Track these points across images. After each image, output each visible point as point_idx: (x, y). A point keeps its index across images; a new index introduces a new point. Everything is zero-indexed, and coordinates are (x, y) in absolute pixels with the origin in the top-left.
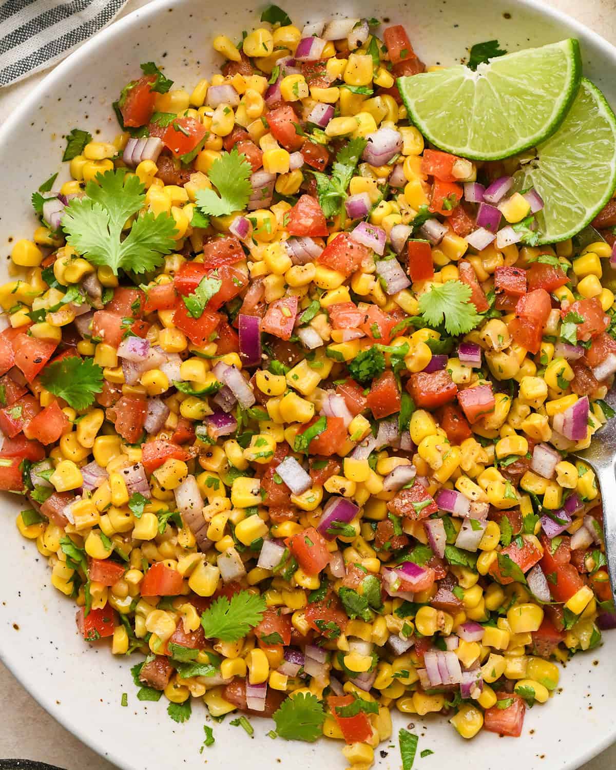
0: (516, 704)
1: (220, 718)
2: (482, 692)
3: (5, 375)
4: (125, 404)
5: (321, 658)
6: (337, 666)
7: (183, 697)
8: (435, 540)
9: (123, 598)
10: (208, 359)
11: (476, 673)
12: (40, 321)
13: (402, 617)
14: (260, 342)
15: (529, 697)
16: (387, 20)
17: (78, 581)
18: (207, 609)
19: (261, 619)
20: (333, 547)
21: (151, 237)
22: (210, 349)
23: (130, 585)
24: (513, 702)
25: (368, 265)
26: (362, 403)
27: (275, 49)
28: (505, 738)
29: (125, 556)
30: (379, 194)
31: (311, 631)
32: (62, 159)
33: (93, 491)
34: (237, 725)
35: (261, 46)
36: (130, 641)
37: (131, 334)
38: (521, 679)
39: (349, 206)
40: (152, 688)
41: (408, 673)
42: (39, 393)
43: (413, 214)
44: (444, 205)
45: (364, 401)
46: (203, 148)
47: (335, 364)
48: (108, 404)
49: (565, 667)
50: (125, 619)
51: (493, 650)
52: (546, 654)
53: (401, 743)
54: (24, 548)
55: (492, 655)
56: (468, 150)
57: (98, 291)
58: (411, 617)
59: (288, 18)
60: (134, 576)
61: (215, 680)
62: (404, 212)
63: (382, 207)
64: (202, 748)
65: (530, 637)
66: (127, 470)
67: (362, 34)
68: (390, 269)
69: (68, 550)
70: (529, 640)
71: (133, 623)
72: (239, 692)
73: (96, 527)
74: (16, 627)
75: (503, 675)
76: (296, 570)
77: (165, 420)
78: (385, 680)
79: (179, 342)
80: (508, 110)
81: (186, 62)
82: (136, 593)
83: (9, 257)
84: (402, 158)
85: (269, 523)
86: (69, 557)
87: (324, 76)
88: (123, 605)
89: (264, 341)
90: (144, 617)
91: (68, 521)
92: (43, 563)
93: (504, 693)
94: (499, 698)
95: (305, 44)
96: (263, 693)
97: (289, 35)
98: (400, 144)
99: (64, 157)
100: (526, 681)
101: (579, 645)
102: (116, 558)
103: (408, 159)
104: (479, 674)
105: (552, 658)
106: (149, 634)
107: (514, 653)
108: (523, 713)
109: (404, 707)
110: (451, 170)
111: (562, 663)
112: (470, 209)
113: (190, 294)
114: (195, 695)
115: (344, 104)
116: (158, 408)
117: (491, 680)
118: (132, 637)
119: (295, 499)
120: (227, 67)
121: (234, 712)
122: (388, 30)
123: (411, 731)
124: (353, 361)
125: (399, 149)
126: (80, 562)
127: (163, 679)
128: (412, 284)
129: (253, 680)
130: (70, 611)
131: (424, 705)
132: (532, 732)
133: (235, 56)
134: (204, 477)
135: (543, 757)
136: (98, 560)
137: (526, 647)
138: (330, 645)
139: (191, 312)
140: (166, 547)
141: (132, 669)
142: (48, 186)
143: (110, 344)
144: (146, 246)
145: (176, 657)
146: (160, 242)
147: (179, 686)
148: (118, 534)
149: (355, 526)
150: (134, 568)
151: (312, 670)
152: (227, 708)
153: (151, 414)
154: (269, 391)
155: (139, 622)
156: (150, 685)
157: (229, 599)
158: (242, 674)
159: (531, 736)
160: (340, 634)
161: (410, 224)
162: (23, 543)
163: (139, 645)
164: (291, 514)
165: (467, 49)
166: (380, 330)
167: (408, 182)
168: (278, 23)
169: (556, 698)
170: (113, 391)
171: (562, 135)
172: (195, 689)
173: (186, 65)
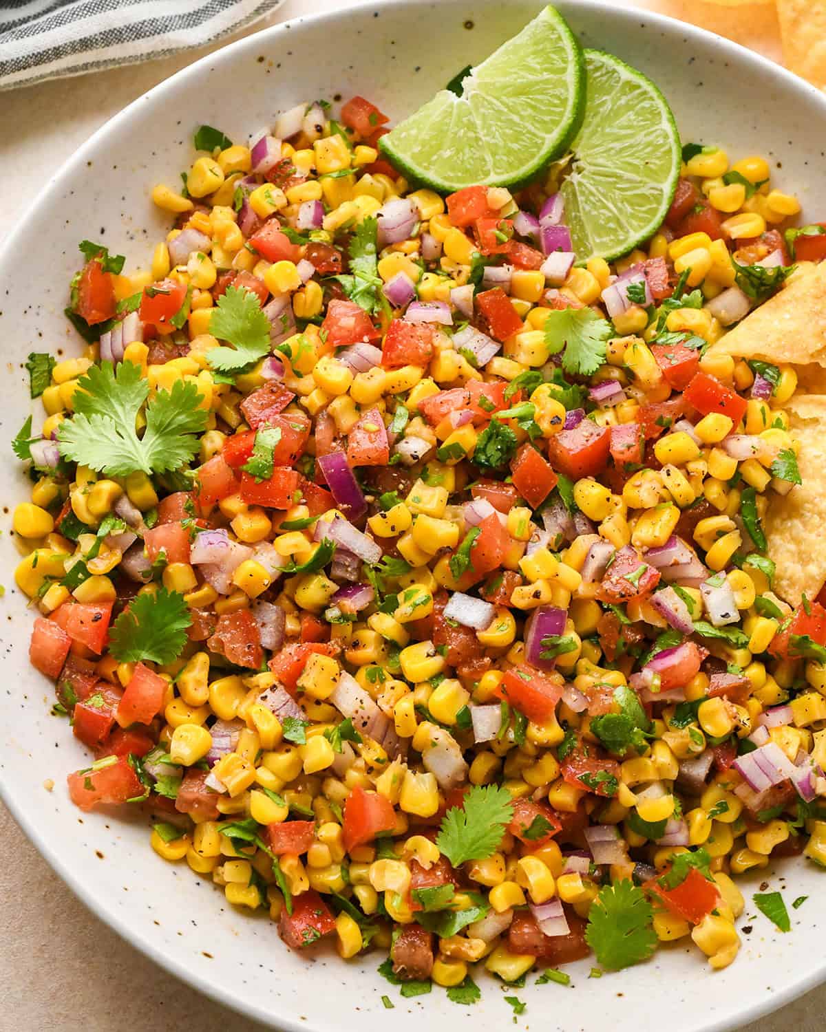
1: (519, 982)
3: (63, 669)
4: (227, 623)
5: (608, 834)
6: (635, 840)
7: (460, 972)
8: (674, 613)
9: (328, 869)
10: (302, 527)
11: (807, 762)
12: (82, 581)
13: (683, 726)
14: (356, 482)
16: (338, 98)
17: (262, 880)
18: (440, 833)
19: (512, 811)
20: (557, 678)
21: (173, 419)
22: (301, 513)
23: (328, 843)
25: (443, 342)
26: (510, 493)
27: (226, 177)
29: (306, 809)
30: (417, 269)
31: (581, 802)
32: (29, 395)
34: (546, 981)
35: (209, 173)
36: (361, 928)
37: (198, 531)
39: (389, 293)
40: (415, 980)
41: (726, 803)
42: (115, 673)
43: (467, 269)
44: (498, 239)
45: (511, 491)
46: (191, 311)
47: (455, 466)
48: (206, 633)
50: (342, 899)
51: (812, 727)
53: (761, 909)
54: (175, 873)
55: (815, 734)
56: (494, 178)
57: (137, 514)
58: (694, 723)
59: (226, 138)
60: (329, 831)
61: (493, 926)
62: (455, 274)
63: (427, 278)
64: (515, 1018)
66: (263, 695)
67: (316, 117)
68: (469, 337)
69: (232, 832)
71: (355, 901)
73: (255, 785)
74: (207, 955)
76: (525, 726)
77: (284, 625)
78: (702, 827)
79: (261, 523)
80: (518, 113)
81: (130, 234)
82: (343, 855)
83: (12, 533)
84: (425, 224)
85: (468, 685)
86: (235, 842)
87: (295, 173)
88: (332, 879)
89: (361, 479)
90: (366, 882)
91: (217, 794)
95: (259, 152)
96: (558, 910)
97: (235, 155)
98: (416, 211)
99: (32, 392)
102: (293, 815)
103: (432, 222)
104: (812, 761)
106: (381, 896)
109: (742, 862)
110: (486, 203)
112: (531, 241)
113: (249, 459)
114: (473, 957)
115: (331, 197)
116: (270, 612)
118: (361, 918)
119: (483, 636)
120: (180, 220)
121: (535, 967)
122: (344, 109)
123: (767, 892)
124: (477, 451)
125: (415, 218)
126: (255, 840)
128: (502, 344)
129: (538, 897)
130: (269, 933)
131: (765, 842)
133: (186, 204)
134: (362, 673)
136: (276, 825)
139: (260, 477)
140: (354, 776)
141: (379, 970)
142: (27, 430)
143: (179, 561)
144: (172, 433)
145: (428, 908)
146: (188, 420)
148: (287, 785)
149: (570, 636)
150: (325, 823)
151: (604, 857)
152: (520, 964)
153: (264, 625)
154: (393, 529)
155: (361, 894)
156: (410, 977)
157: (461, 806)
158: (521, 900)
160: (617, 784)
161: (469, 282)
162: (168, 869)
164: (487, 660)
166: (490, 398)
167: (443, 244)
168: (218, 148)
170: (205, 614)
171: (591, 121)
172: (471, 947)
173: (132, 238)
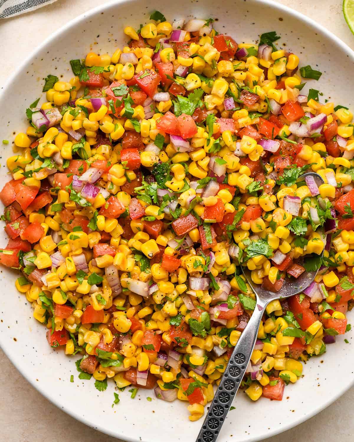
0: (280, 383)
1: (122, 389)
2: (262, 376)
3: (10, 205)
5: (177, 357)
6: (186, 362)
7: (103, 378)
9: (72, 325)
11: (259, 366)
12: (29, 177)
13: (221, 337)
15: (286, 379)
16: (217, 20)
17: (48, 316)
23: (76, 318)
24: (278, 382)
27: (158, 34)
28: (274, 401)
29: (73, 302)
31: (173, 343)
32: (42, 90)
33: (57, 268)
35: (151, 33)
36: (75, 348)
38: (283, 370)
40: (87, 373)
41: (223, 366)
42: (29, 215)
49: (305, 363)
50: (72, 336)
51: (268, 354)
52: (296, 357)
54: (19, 297)
55: (268, 357)
57: (61, 161)
58: (225, 337)
59: (164, 18)
60: (78, 313)
61: (121, 368)
64: (113, 405)
65: (288, 348)
69: (43, 299)
70: (287, 349)
71: (77, 338)
72: (133, 375)
73: (58, 287)
74: (15, 340)
75: (273, 368)
78: (211, 370)
81: (109, 40)
82: (79, 322)
83: (13, 143)
86: (43, 303)
88: (72, 328)
90: (83, 335)
91: (43, 284)
92: (29, 305)
93: (273, 377)
94: (271, 380)
96: (145, 376)
97: (165, 27)
99: (44, 90)
100: (285, 371)
101: (314, 352)
102: (69, 304)
104: (261, 367)
105: (299, 359)
106: (86, 344)
107: (279, 356)
108: (283, 387)
111: (304, 361)
114: (109, 376)
117: (267, 370)
118: (76, 345)
120: (131, 43)
121: (130, 386)
126: (50, 305)
127: (92, 368)
129: (140, 369)
130: (43, 331)
132: (288, 398)
133: (136, 37)
135: (293, 411)
136: (59, 305)
137: (286, 353)
138: (182, 351)
141: (76, 363)
142: (35, 105)
145: (100, 356)
147: (101, 372)
148: (70, 291)
150: (79, 309)
151: (171, 364)
152: (126, 383)
155: (80, 337)
156: (85, 371)
158: (135, 366)
159: (288, 400)
160: (188, 345)
162: (19, 295)
163: (80, 350)
165: (259, 36)
168: (159, 21)
169: (301, 380)
172: (109, 373)
173: (109, 41)
